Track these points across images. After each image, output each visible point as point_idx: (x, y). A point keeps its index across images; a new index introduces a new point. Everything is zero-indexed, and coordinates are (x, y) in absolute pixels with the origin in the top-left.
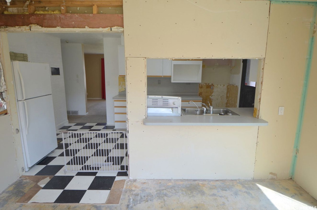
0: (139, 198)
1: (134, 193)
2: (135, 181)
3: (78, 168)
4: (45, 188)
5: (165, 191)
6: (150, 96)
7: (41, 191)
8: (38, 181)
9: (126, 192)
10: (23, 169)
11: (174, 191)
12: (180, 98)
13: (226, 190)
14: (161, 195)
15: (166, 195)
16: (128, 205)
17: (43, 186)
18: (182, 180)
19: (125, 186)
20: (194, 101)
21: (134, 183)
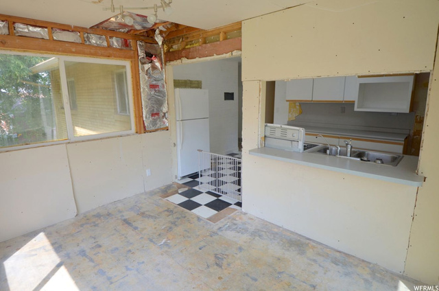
0: (235, 227)
1: (235, 222)
2: (245, 214)
3: (211, 188)
4: (180, 194)
5: (263, 233)
6: (268, 124)
7: (177, 195)
8: (179, 188)
9: (229, 218)
10: (176, 177)
11: (272, 237)
12: (302, 130)
13: (337, 265)
14: (256, 234)
15: (260, 236)
16: (221, 228)
17: (180, 192)
18: (292, 232)
19: (232, 214)
20: (324, 136)
21: (242, 216)
